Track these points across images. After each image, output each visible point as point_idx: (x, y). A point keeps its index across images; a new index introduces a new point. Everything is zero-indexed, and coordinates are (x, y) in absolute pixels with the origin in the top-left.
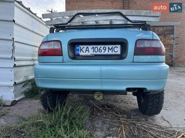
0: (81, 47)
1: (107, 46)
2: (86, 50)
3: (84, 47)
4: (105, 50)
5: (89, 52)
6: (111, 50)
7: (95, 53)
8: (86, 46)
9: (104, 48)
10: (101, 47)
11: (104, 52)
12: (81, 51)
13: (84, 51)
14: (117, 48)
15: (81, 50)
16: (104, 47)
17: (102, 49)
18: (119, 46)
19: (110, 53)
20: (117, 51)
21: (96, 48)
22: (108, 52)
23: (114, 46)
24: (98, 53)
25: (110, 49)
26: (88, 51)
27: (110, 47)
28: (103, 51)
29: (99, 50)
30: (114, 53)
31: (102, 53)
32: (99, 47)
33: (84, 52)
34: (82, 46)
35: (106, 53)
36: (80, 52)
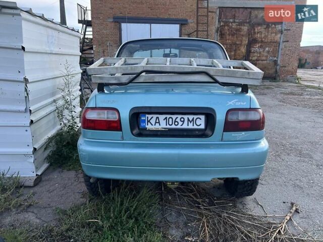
0: (148, 117)
1: (186, 117)
2: (156, 122)
3: (152, 117)
4: (183, 121)
5: (160, 125)
6: (192, 122)
7: (168, 126)
8: (155, 116)
9: (182, 120)
10: (177, 118)
11: (182, 125)
12: (149, 123)
13: (154, 124)
14: (200, 119)
15: (148, 121)
16: (181, 118)
17: (178, 120)
18: (203, 117)
19: (191, 126)
20: (200, 125)
21: (171, 120)
22: (188, 125)
23: (195, 117)
24: (173, 126)
25: (191, 120)
26: (158, 124)
27: (191, 117)
28: (181, 123)
29: (175, 122)
30: (195, 127)
31: (179, 127)
32: (174, 117)
33: (152, 125)
34: (150, 116)
35: (185, 126)
36: (148, 125)
